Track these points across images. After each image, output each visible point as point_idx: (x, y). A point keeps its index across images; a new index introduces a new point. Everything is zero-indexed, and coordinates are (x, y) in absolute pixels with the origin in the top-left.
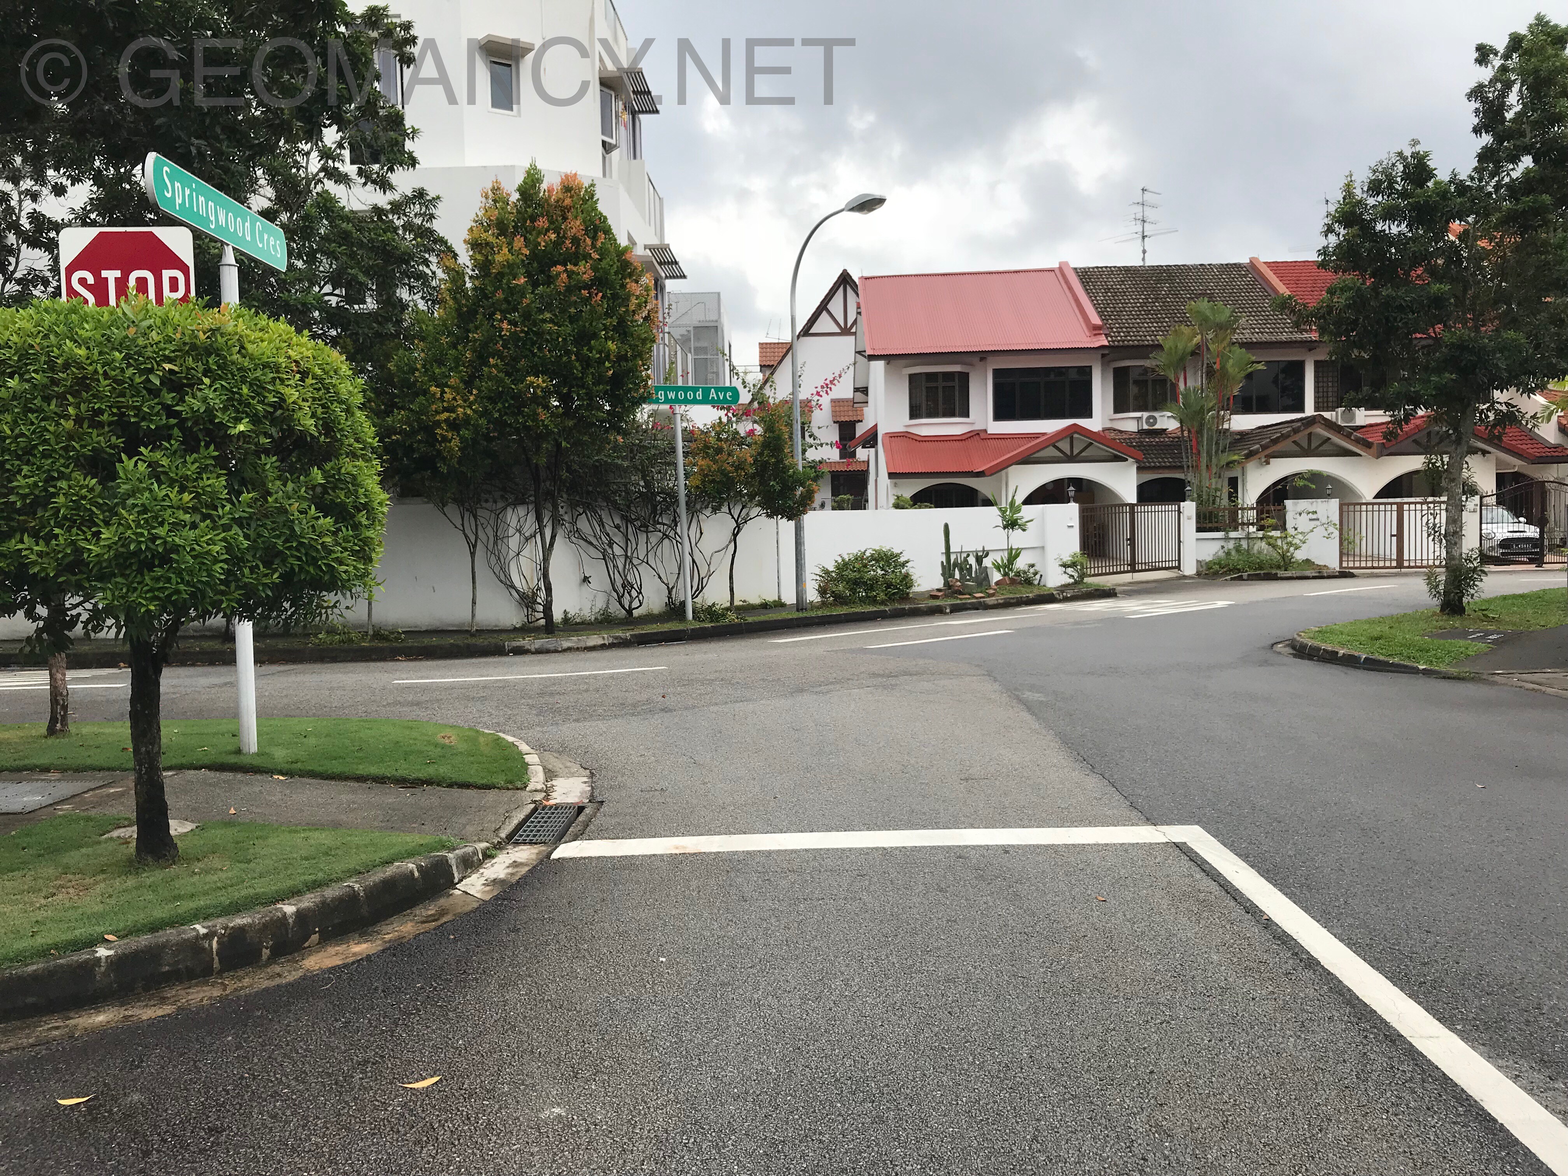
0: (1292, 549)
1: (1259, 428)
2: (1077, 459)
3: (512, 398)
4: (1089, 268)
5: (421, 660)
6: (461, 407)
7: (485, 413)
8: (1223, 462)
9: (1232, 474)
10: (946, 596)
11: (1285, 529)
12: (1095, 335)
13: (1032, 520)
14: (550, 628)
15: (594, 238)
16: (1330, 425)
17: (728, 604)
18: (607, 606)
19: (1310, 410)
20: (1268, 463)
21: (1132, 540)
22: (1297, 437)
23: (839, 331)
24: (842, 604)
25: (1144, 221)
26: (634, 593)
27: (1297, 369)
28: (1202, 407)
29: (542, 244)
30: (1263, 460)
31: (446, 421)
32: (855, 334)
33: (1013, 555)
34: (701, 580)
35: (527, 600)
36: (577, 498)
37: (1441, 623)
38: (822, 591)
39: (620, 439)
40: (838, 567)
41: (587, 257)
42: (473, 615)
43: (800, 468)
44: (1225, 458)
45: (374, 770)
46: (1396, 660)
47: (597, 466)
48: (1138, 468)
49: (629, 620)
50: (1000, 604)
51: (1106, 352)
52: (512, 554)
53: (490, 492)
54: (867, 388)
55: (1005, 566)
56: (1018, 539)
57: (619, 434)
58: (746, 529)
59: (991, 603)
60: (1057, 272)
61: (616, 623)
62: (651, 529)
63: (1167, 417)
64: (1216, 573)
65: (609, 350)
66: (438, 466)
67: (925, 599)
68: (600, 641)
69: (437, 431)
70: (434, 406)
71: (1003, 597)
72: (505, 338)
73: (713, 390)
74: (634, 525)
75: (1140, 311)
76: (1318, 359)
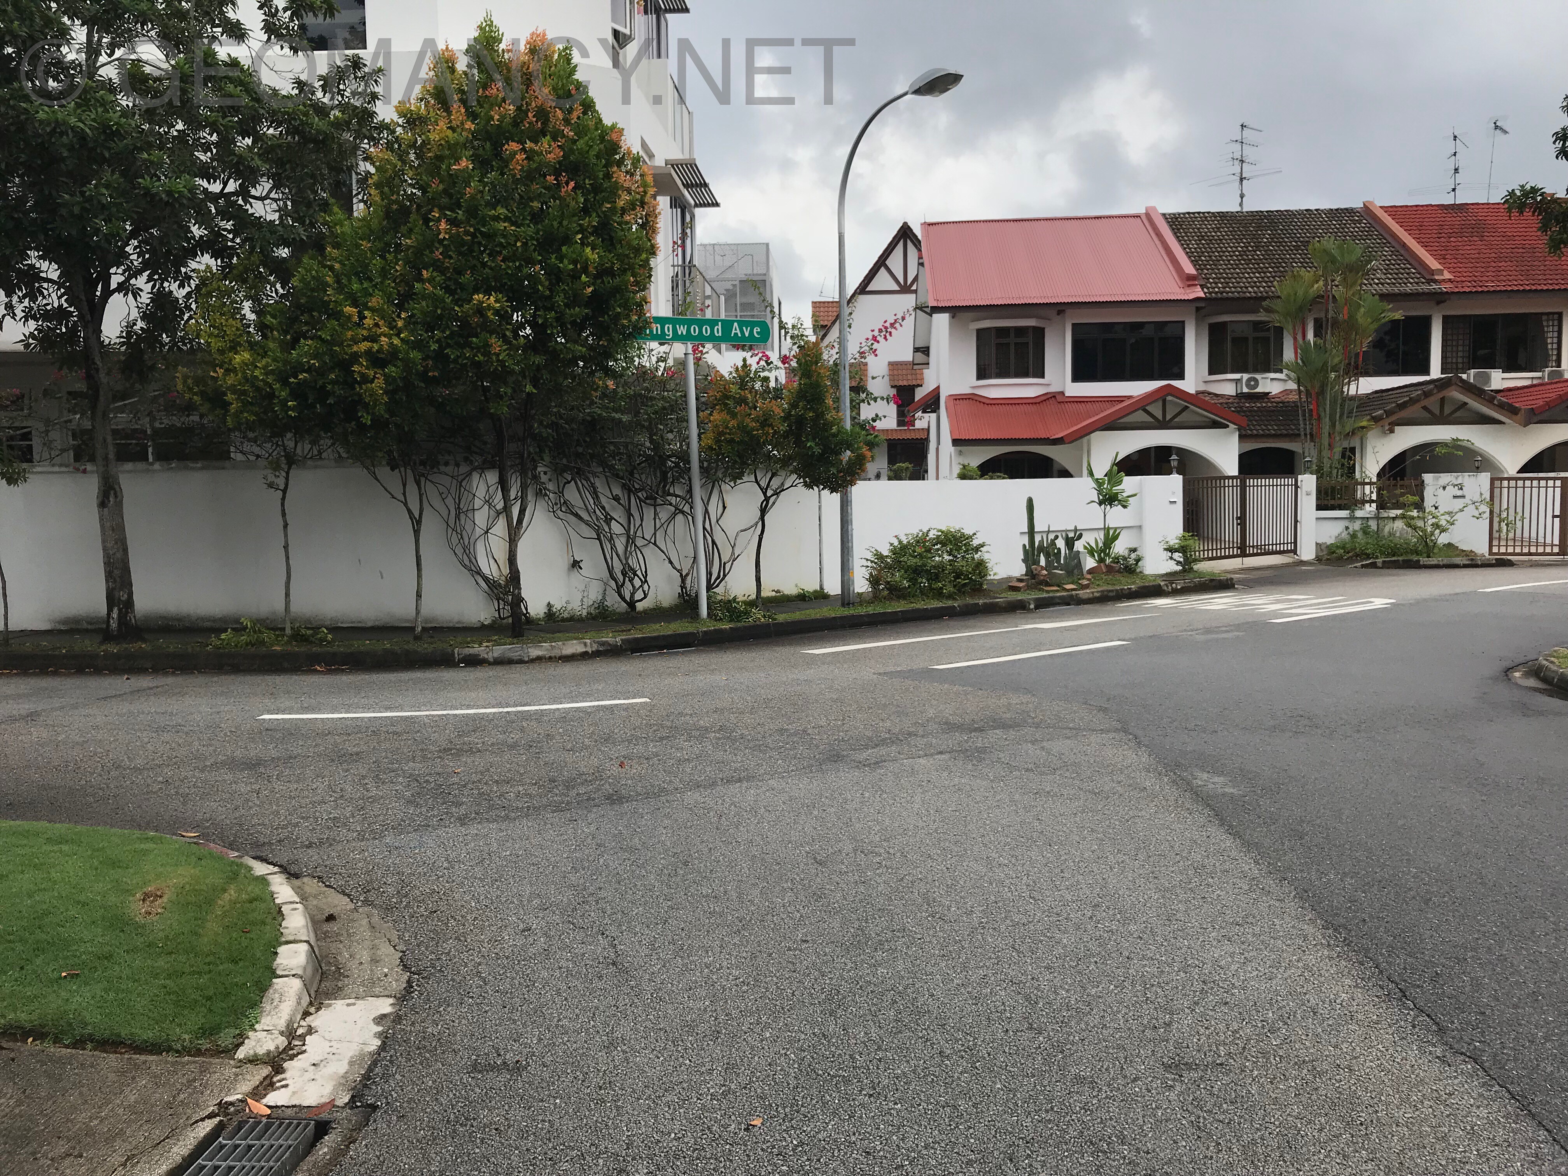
0: (1437, 531)
1: (1376, 392)
2: (1172, 423)
3: (456, 324)
4: (1179, 214)
5: (345, 671)
6: (385, 336)
7: (418, 344)
8: (1348, 429)
9: (1350, 444)
10: (1029, 587)
11: (1424, 508)
12: (1189, 286)
13: (1135, 495)
16: (1467, 388)
17: (754, 596)
18: (604, 598)
19: (1436, 371)
20: (1392, 431)
21: (1242, 520)
22: (1425, 402)
23: (897, 288)
24: (899, 598)
25: (1242, 161)
26: (637, 582)
27: (1425, 324)
28: (1325, 364)
29: (496, 117)
30: (1387, 427)
31: (368, 352)
32: (915, 292)
33: (1110, 537)
34: (722, 565)
35: (497, 590)
36: (564, 461)
38: (874, 581)
39: (611, 384)
40: (894, 551)
41: (556, 135)
42: (418, 612)
43: (848, 427)
44: (1350, 424)
47: (588, 421)
48: (1240, 436)
49: (631, 615)
50: (1098, 598)
51: (1202, 304)
52: (478, 532)
53: (449, 453)
54: (928, 348)
55: (1101, 551)
56: (1116, 516)
57: (608, 376)
58: (780, 503)
59: (1086, 597)
60: (1144, 218)
61: (612, 621)
62: (659, 501)
63: (1272, 379)
64: (1340, 558)
65: (587, 259)
66: (360, 414)
67: (1004, 591)
68: (580, 649)
69: (356, 368)
70: (349, 334)
71: (1100, 589)
72: (445, 242)
73: (736, 324)
74: (639, 497)
75: (1239, 260)
76: (1448, 313)
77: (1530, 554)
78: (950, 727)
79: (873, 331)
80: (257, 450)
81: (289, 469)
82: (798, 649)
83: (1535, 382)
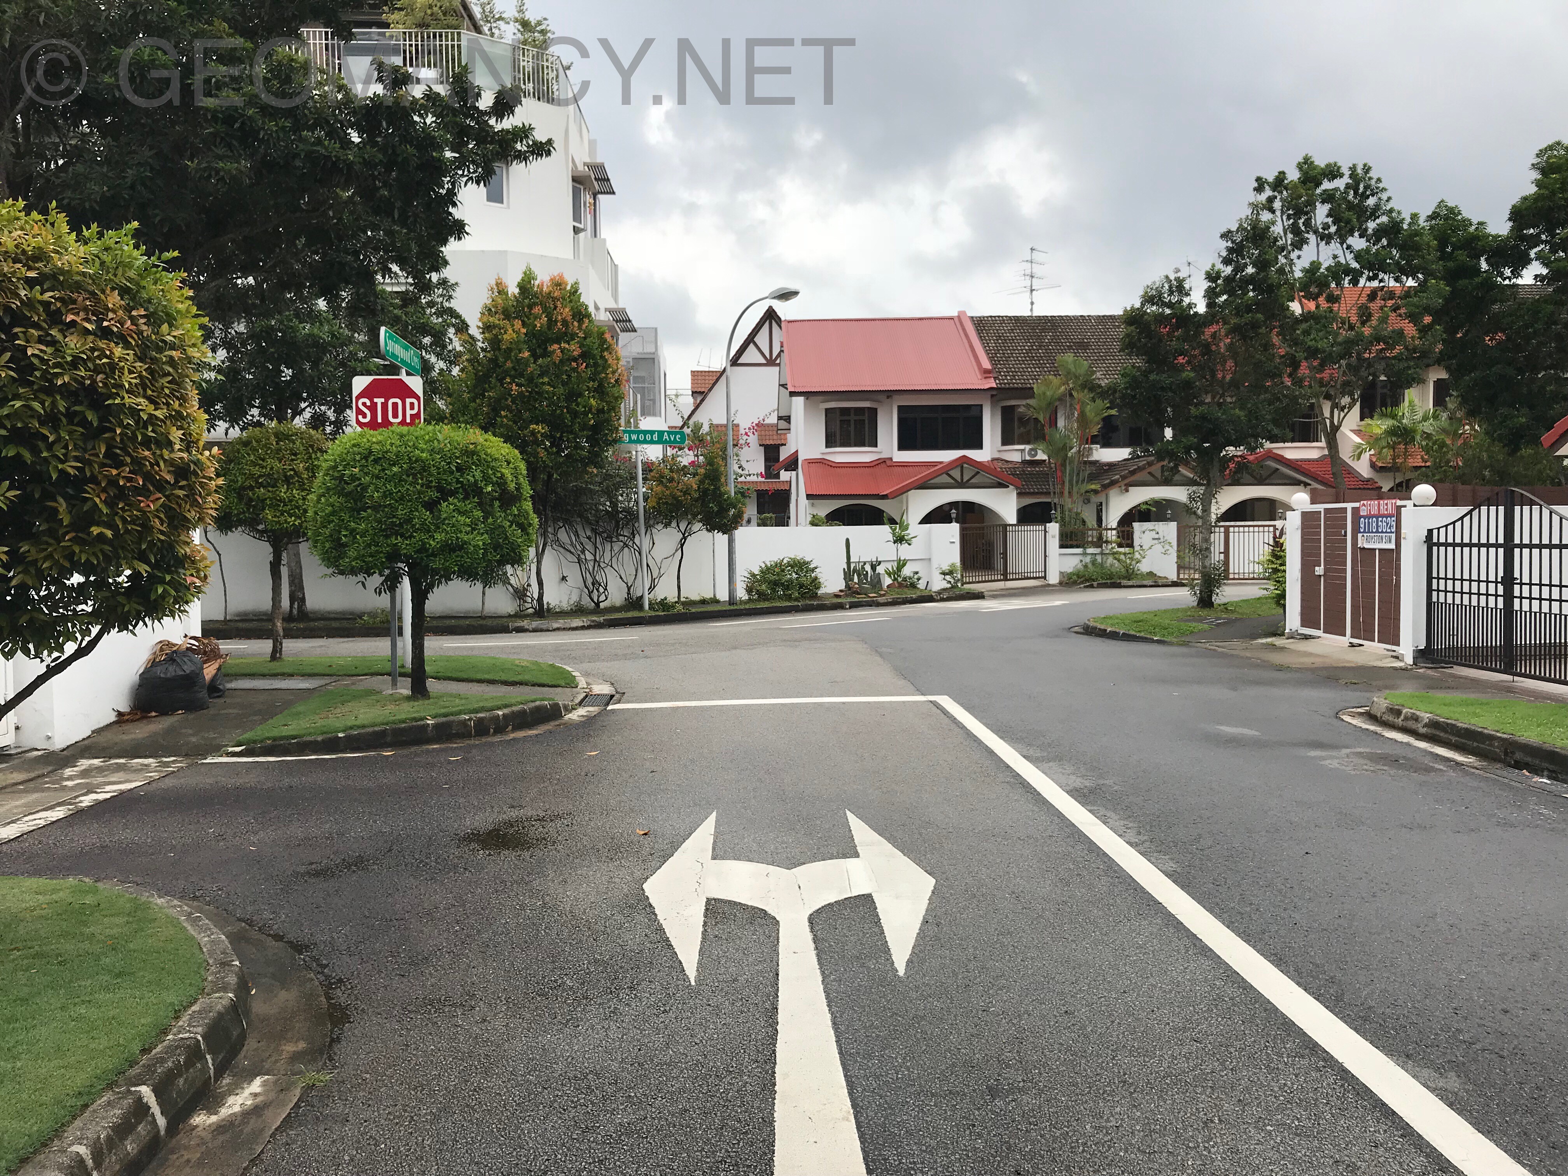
0: (1134, 562)
1: (1125, 460)
2: (967, 485)
3: (518, 440)
4: (983, 318)
5: (446, 635)
8: (1083, 490)
9: (1096, 500)
10: (847, 596)
11: (1133, 547)
12: (986, 378)
14: (542, 613)
15: (580, 321)
17: (677, 599)
18: (580, 600)
20: (1127, 491)
21: (1005, 554)
22: (1149, 469)
23: (764, 362)
24: (764, 600)
25: (1032, 276)
26: (601, 590)
28: (1065, 444)
29: (538, 325)
30: (1123, 488)
32: (779, 365)
33: (901, 564)
34: (654, 579)
35: (519, 594)
36: (559, 515)
38: (749, 590)
39: (595, 470)
40: (762, 572)
42: (483, 603)
43: (733, 493)
47: (575, 490)
48: (1018, 494)
49: (597, 609)
50: (889, 602)
51: (994, 393)
54: (789, 417)
55: (894, 573)
56: (905, 551)
57: (594, 467)
58: (692, 540)
59: (882, 601)
60: (956, 320)
62: (614, 539)
64: (1073, 582)
65: (591, 406)
67: (830, 597)
71: (892, 597)
72: (514, 396)
73: (665, 433)
74: (602, 536)
75: (1025, 357)
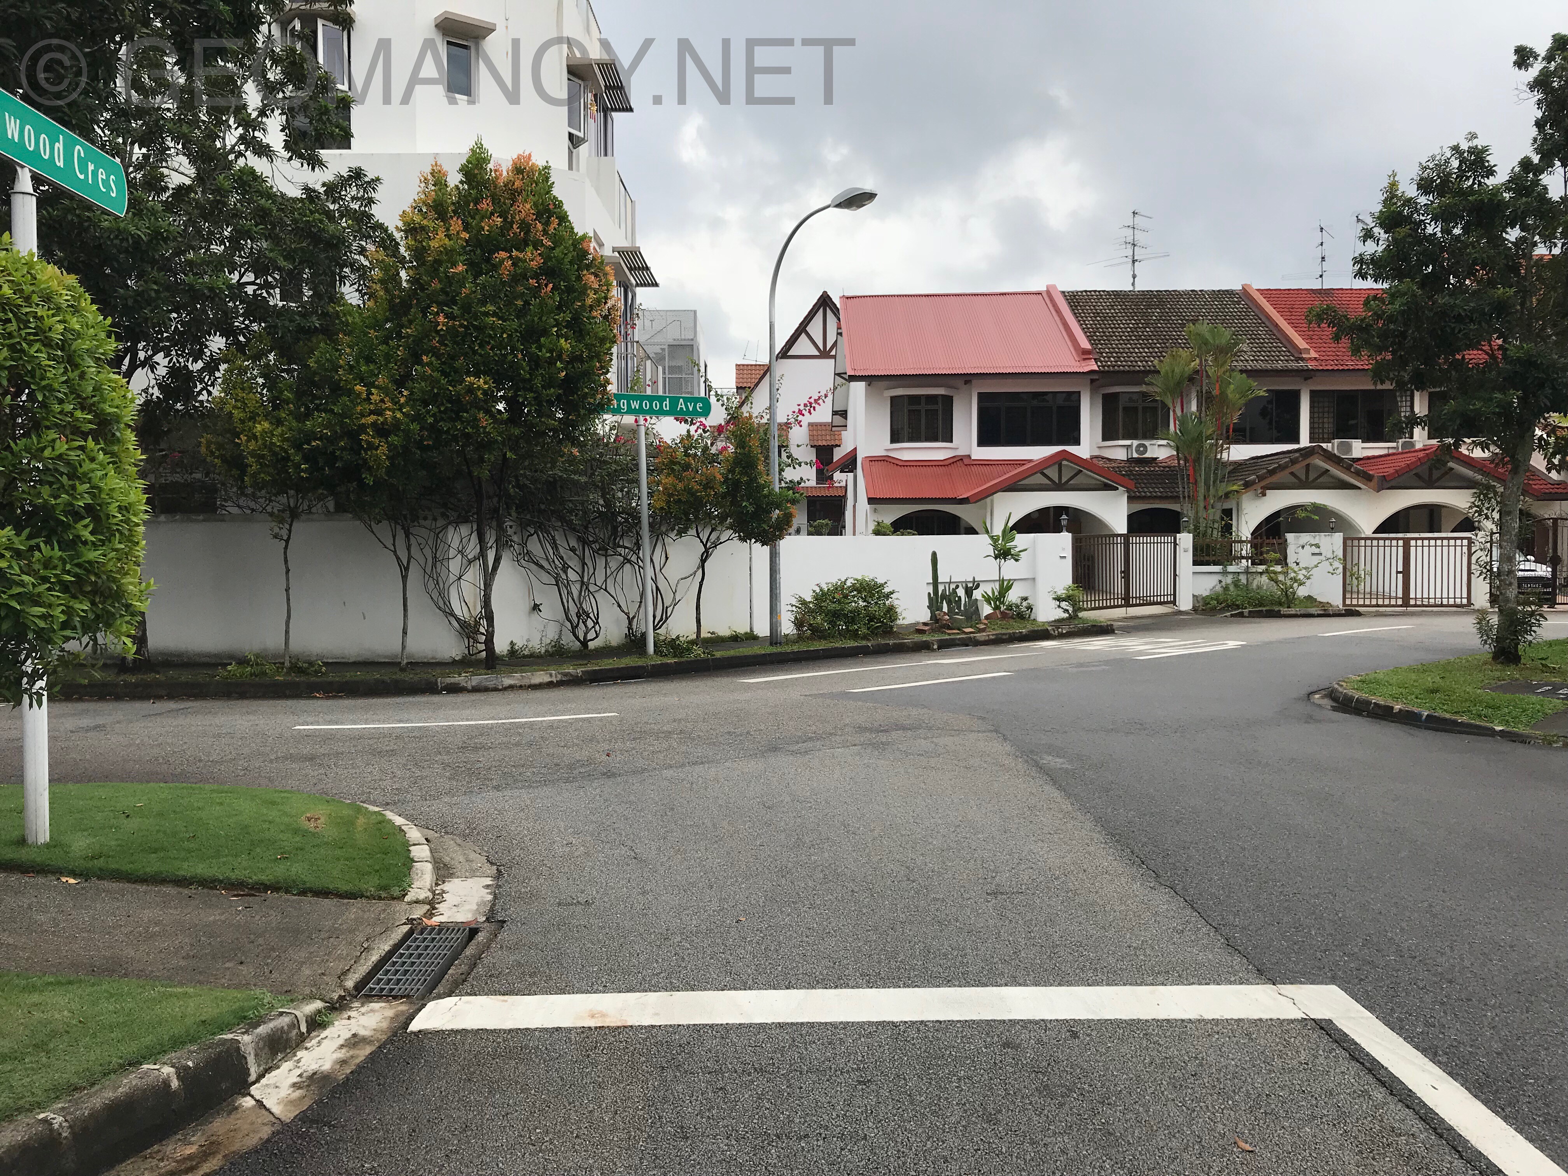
0: (1296, 585)
1: (1253, 458)
2: (1067, 486)
3: (449, 401)
4: (1077, 292)
5: (341, 697)
6: (390, 410)
7: (417, 418)
8: (1222, 492)
9: (1226, 506)
10: (933, 631)
11: (1287, 564)
12: (1085, 359)
13: (1025, 550)
14: (492, 662)
15: (547, 224)
16: (1329, 456)
17: (694, 636)
18: (560, 637)
19: (1305, 441)
20: (1264, 495)
21: (1124, 573)
22: (1294, 469)
23: (818, 354)
24: (820, 638)
25: (1134, 245)
26: (590, 623)
27: (1295, 397)
28: (1201, 433)
29: (487, 228)
30: (1260, 491)
31: (374, 424)
32: (834, 357)
33: (1005, 587)
34: (665, 609)
35: (468, 630)
36: (528, 517)
37: (1498, 674)
38: (799, 623)
39: (575, 451)
40: (816, 598)
41: (537, 244)
42: (404, 647)
43: (777, 490)
44: (1223, 488)
45: (201, 869)
46: (1464, 719)
47: (550, 482)
48: (1129, 498)
49: (584, 653)
50: (992, 640)
51: (1096, 377)
52: (452, 578)
53: (430, 509)
54: (846, 411)
55: (996, 599)
56: (1010, 569)
57: (573, 445)
58: (718, 554)
59: (983, 639)
60: (1045, 295)
61: (567, 657)
62: (610, 552)
63: (1159, 446)
64: (1213, 609)
65: (562, 348)
66: (363, 476)
67: (910, 633)
68: (547, 679)
69: (363, 437)
70: (359, 408)
71: (994, 632)
72: (442, 333)
73: (681, 400)
74: (592, 548)
75: (1130, 336)
76: (1314, 388)
77: (1378, 606)
78: (861, 729)
79: (799, 405)
80: (252, 505)
81: (292, 522)
82: (735, 679)
83: (1391, 451)
